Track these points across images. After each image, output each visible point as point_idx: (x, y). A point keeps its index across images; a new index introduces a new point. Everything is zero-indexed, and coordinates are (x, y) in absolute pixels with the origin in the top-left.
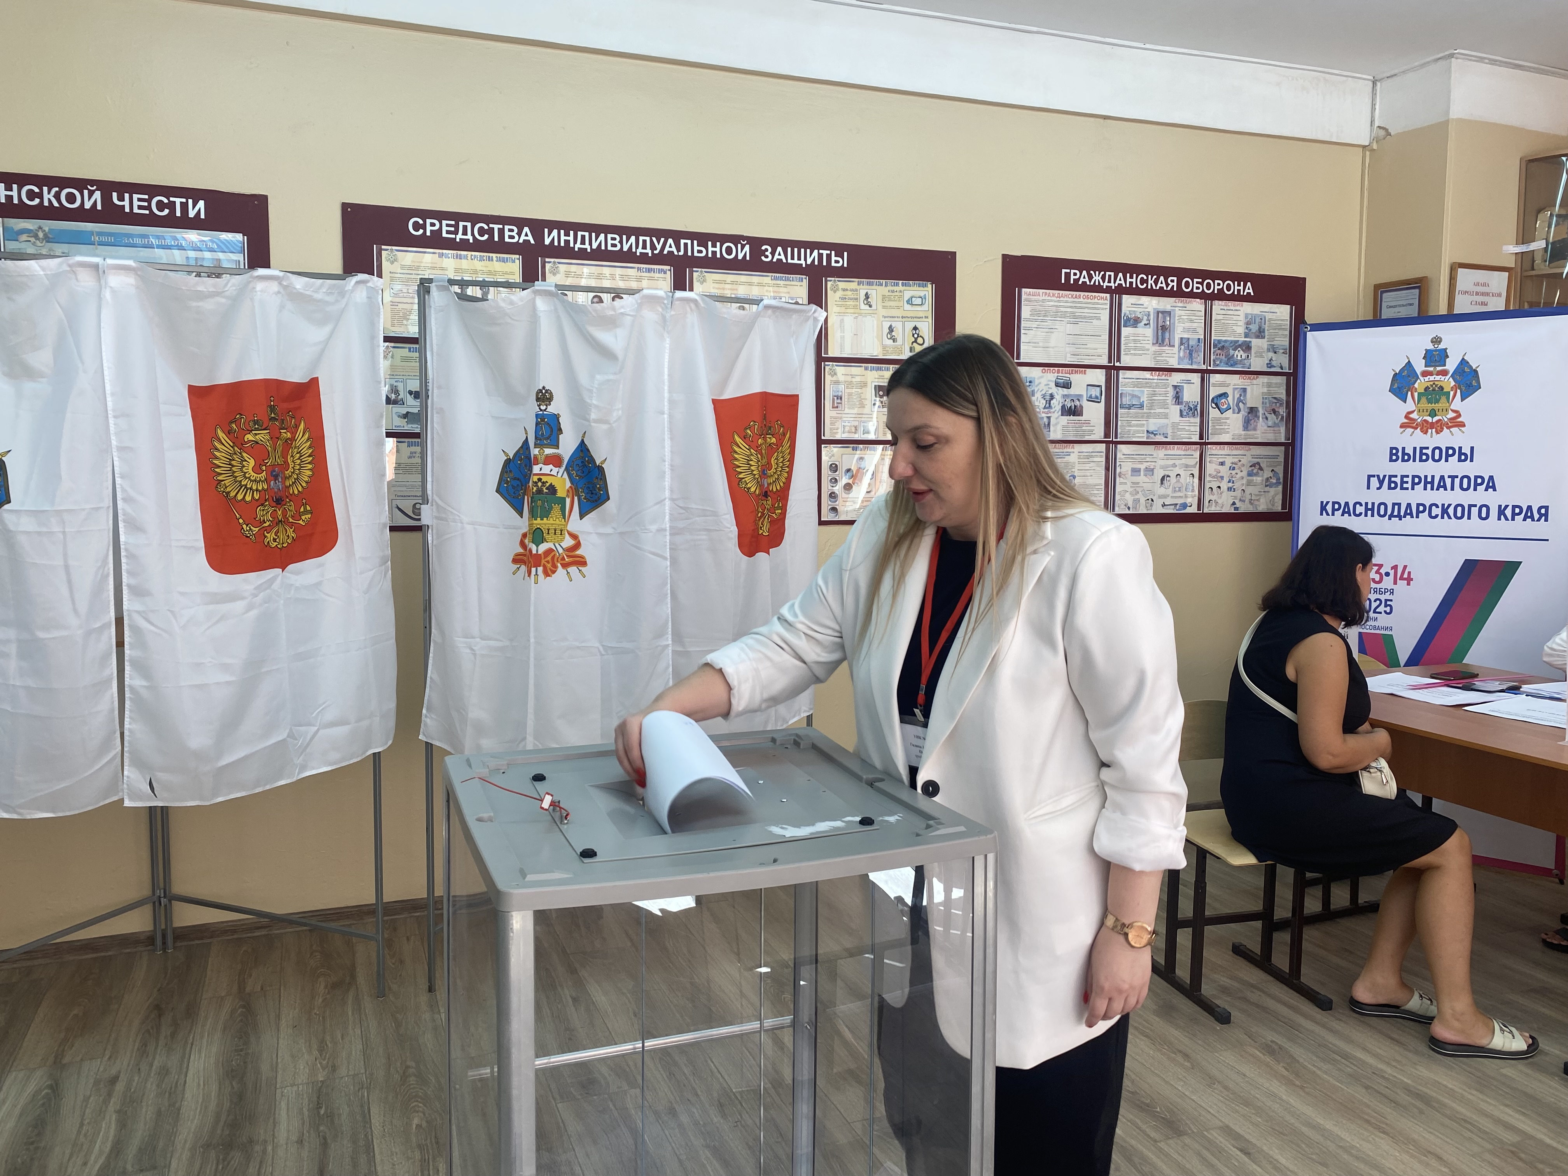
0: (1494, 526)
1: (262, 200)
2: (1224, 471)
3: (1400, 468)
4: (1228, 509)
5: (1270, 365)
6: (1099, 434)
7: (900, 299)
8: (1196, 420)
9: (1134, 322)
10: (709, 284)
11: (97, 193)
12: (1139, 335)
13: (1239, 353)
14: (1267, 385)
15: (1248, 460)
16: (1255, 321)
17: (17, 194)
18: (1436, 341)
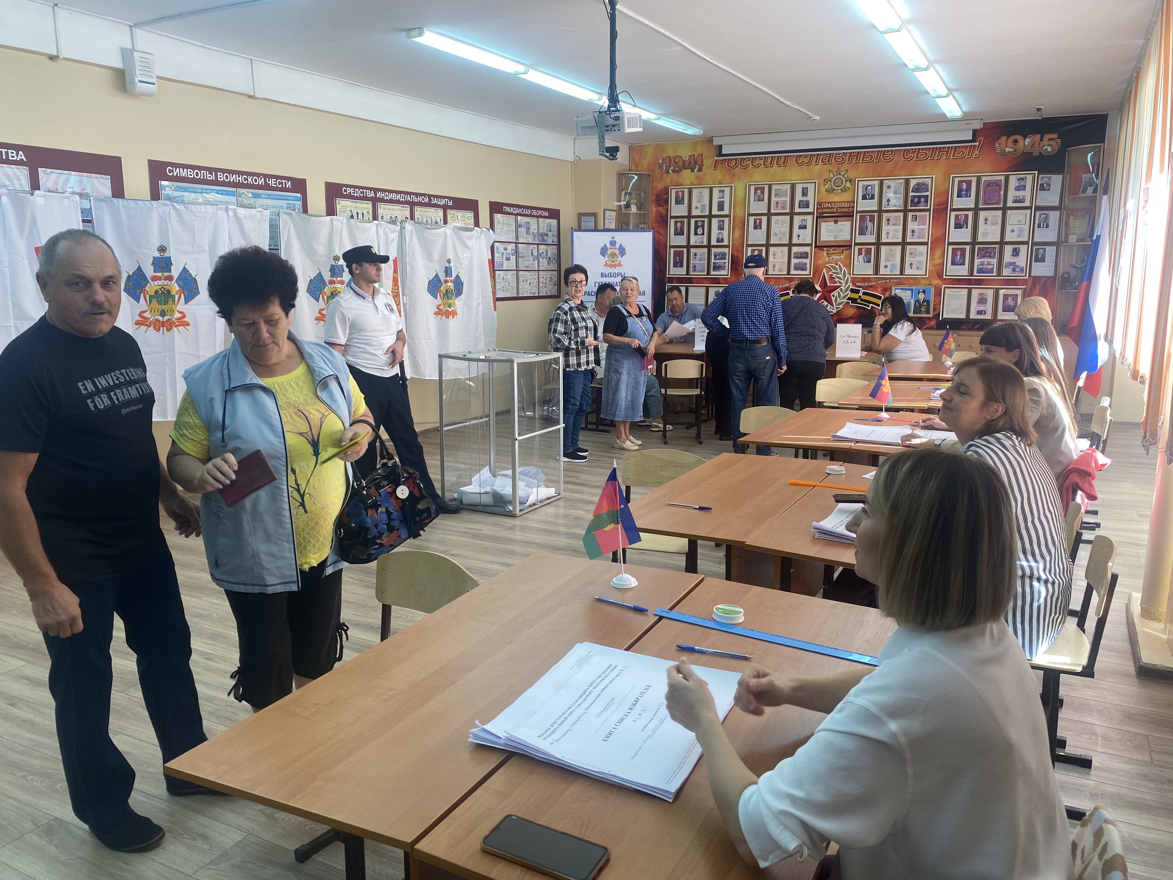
1: (304, 181)
2: (544, 281)
4: (545, 294)
5: (553, 242)
6: (514, 268)
7: (465, 217)
8: (536, 262)
9: (520, 226)
10: (419, 211)
11: (263, 179)
12: (522, 230)
13: (545, 238)
14: (552, 249)
15: (549, 276)
16: (549, 225)
17: (241, 179)
18: (613, 238)
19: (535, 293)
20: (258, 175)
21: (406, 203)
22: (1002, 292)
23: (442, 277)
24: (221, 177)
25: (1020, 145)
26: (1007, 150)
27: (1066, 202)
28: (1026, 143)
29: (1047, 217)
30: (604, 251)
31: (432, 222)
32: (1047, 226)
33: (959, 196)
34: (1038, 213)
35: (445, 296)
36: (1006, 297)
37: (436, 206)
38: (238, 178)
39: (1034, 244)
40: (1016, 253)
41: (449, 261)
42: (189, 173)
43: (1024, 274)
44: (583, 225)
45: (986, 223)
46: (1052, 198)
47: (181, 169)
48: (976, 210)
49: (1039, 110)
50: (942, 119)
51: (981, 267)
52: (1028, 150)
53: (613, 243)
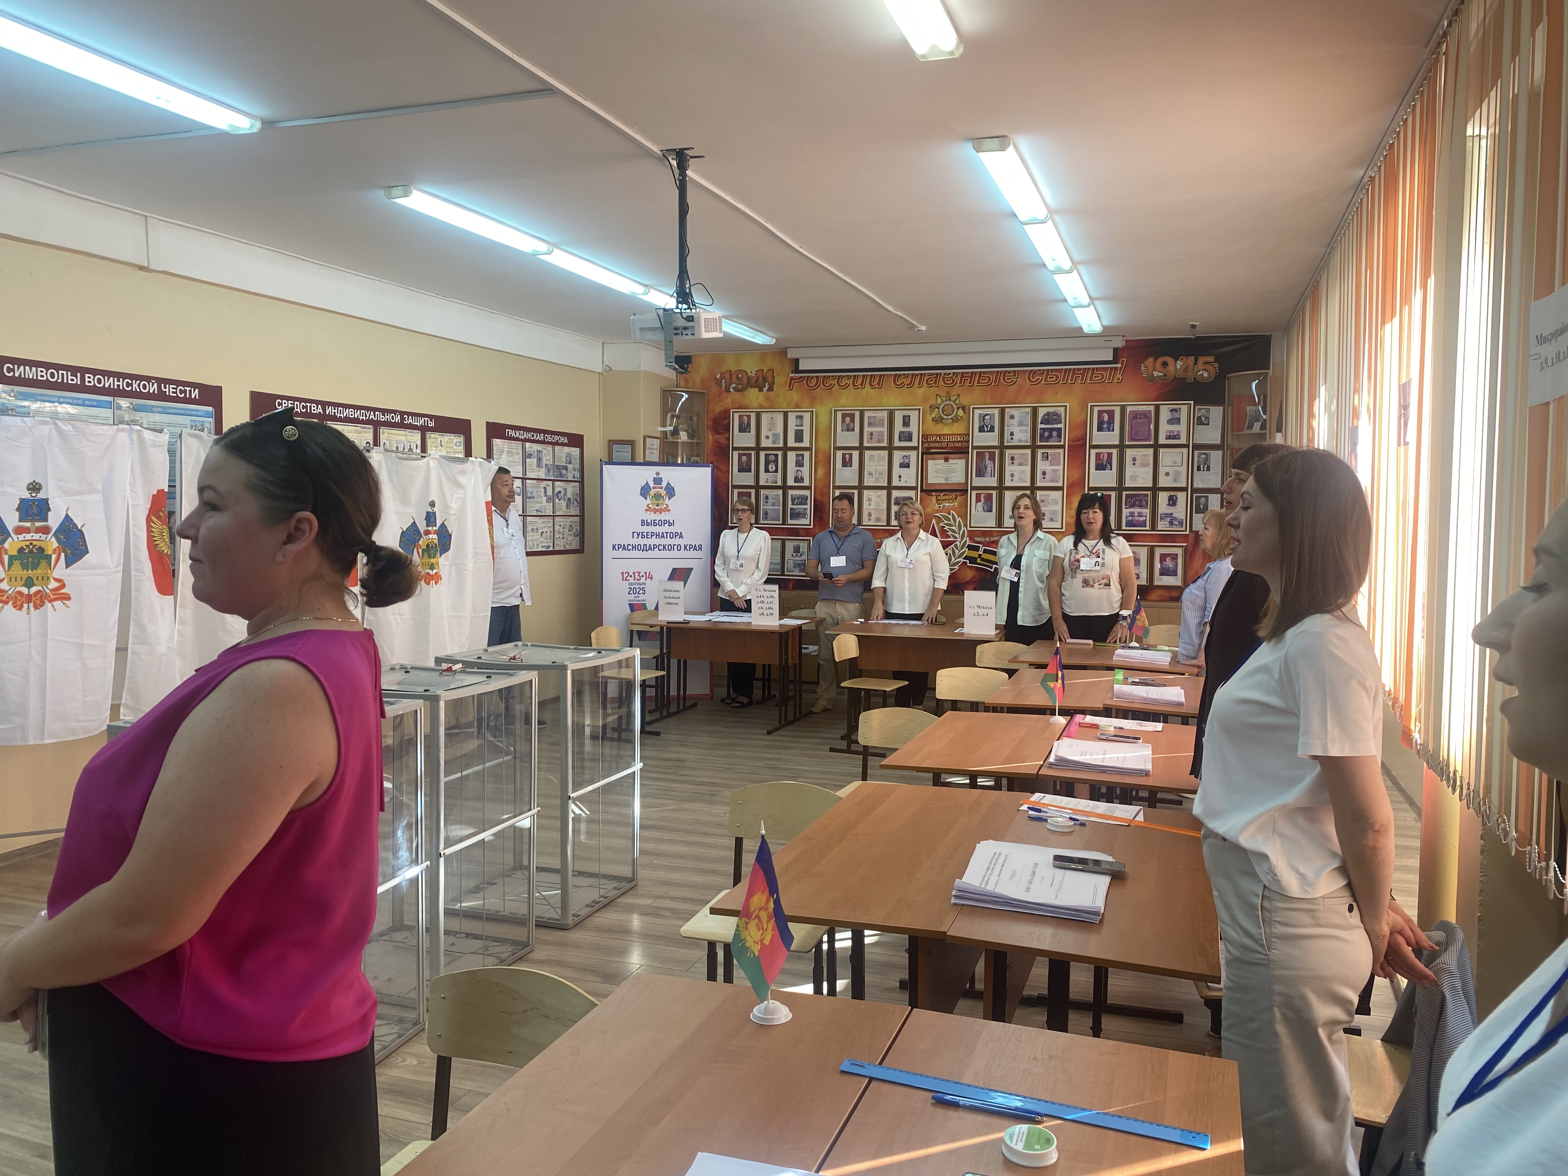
0: (683, 553)
1: (220, 389)
2: (561, 530)
3: (646, 529)
4: (563, 548)
5: (574, 477)
7: (453, 443)
8: (551, 504)
9: (530, 456)
10: (386, 434)
11: (156, 384)
12: (532, 462)
13: (564, 472)
14: (573, 487)
15: (568, 524)
16: (569, 455)
17: (122, 384)
18: (658, 474)
19: (549, 547)
20: (148, 379)
21: (369, 422)
22: (1158, 552)
23: (422, 526)
24: (90, 380)
25: (1171, 368)
26: (1156, 374)
27: (1230, 440)
28: (1178, 367)
29: (1208, 457)
30: (645, 491)
31: (404, 449)
32: (1208, 469)
33: (1100, 429)
34: (1196, 452)
35: (426, 554)
36: (1163, 557)
37: (411, 427)
38: (116, 383)
39: (1194, 491)
40: (1172, 502)
41: (432, 504)
42: (39, 374)
43: (1184, 529)
44: (616, 457)
45: (1134, 464)
46: (1211, 434)
47: (27, 368)
48: (1122, 447)
49: (1193, 326)
50: (1077, 333)
51: (1130, 518)
52: (1180, 374)
53: (658, 481)
